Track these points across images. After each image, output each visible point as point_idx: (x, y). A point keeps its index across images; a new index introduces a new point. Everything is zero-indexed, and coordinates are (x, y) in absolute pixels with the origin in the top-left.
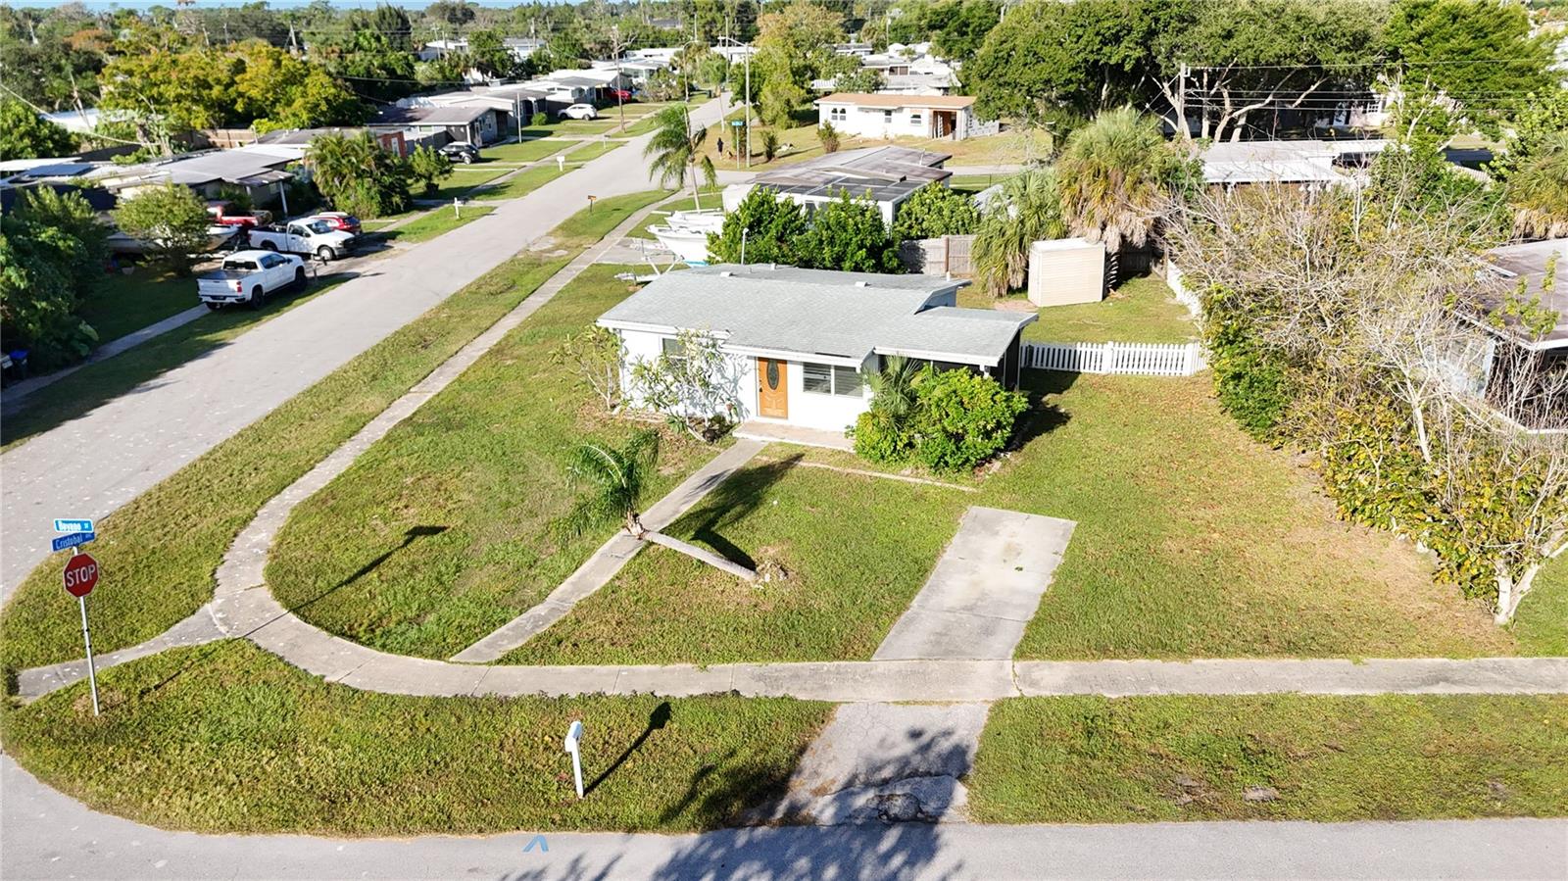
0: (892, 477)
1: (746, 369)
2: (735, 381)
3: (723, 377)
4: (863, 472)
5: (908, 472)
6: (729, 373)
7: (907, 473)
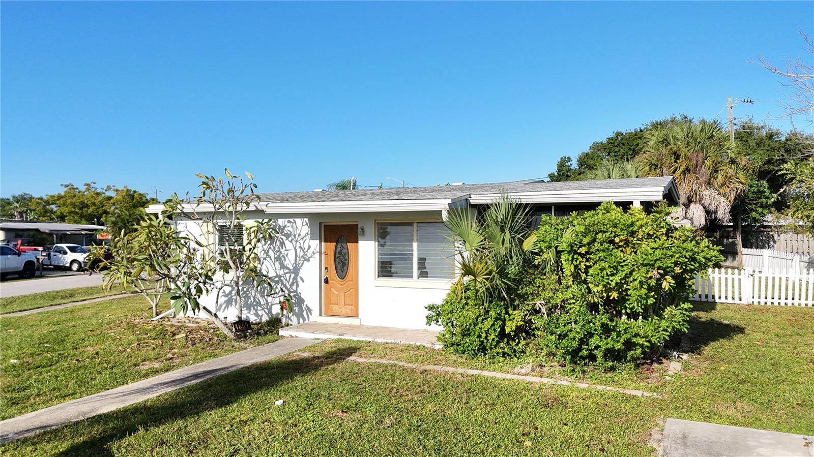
0: (499, 375)
1: (310, 253)
2: (296, 270)
3: (283, 266)
4: (452, 370)
5: (527, 369)
6: (290, 262)
7: (523, 371)
